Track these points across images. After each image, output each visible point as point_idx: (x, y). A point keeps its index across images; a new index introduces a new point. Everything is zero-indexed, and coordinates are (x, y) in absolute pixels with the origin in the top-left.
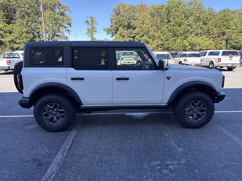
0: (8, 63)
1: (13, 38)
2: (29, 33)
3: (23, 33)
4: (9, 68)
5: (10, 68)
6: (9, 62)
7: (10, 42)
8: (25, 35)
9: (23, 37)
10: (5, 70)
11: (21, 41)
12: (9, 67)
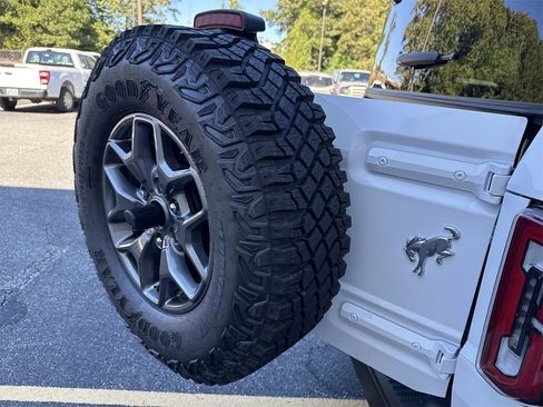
0: (42, 78)
1: (40, 18)
2: (81, 8)
3: (66, 8)
4: (45, 96)
5: (50, 95)
6: (45, 78)
7: (34, 27)
8: (69, 12)
9: (65, 17)
10: (34, 100)
11: (59, 26)
12: (46, 93)
